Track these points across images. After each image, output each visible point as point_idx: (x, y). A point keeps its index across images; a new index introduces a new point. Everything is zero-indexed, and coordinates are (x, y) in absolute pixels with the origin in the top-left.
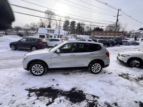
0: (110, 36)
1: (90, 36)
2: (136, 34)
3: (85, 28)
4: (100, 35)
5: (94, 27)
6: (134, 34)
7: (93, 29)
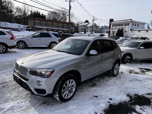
0: (58, 27)
1: (27, 26)
2: (84, 28)
3: (15, 11)
4: (44, 26)
5: (31, 12)
6: (83, 27)
7: (29, 13)
